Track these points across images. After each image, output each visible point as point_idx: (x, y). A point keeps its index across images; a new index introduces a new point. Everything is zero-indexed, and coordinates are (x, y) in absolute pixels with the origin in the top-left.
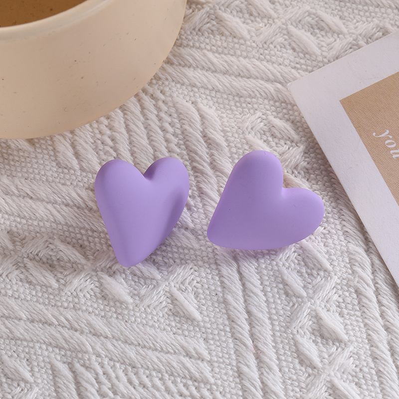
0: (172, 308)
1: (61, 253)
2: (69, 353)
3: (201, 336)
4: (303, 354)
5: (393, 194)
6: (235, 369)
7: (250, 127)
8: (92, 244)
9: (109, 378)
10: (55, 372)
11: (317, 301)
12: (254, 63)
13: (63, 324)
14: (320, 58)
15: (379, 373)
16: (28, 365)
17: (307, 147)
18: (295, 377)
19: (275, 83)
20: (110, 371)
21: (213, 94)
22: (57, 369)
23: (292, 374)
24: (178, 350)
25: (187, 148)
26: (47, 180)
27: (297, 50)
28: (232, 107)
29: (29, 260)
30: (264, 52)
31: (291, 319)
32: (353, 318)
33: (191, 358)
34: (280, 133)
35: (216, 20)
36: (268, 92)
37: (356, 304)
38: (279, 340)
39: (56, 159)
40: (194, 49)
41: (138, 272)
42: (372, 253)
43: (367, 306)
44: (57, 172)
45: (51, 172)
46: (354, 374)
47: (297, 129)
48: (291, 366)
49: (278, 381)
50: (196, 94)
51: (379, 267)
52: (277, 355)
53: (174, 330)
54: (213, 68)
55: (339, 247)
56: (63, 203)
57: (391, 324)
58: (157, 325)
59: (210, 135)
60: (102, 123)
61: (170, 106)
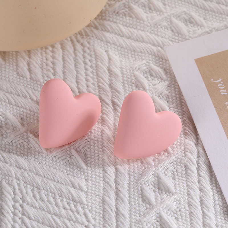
0: (69, 160)
1: (8, 120)
3: (84, 178)
4: (145, 196)
5: (218, 115)
6: (101, 198)
7: (138, 68)
8: (28, 119)
9: (21, 192)
11: (160, 168)
12: (147, 34)
14: (187, 37)
15: (191, 213)
17: (170, 84)
18: (137, 208)
19: (158, 47)
20: (24, 189)
21: (119, 48)
23: (136, 206)
25: (97, 75)
26: (9, 81)
27: (175, 31)
28: (129, 57)
30: (154, 30)
31: (142, 176)
32: (181, 181)
33: (75, 189)
34: (156, 74)
35: (128, 8)
36: (152, 51)
37: (184, 174)
38: (132, 186)
39: (17, 71)
40: (112, 23)
42: (199, 146)
43: (190, 175)
44: (16, 77)
45: (12, 77)
46: (175, 212)
47: (167, 73)
48: (137, 202)
49: (127, 209)
50: (109, 47)
51: (202, 154)
52: (129, 194)
53: (68, 172)
54: (121, 34)
55: (179, 141)
56: (16, 94)
57: (204, 187)
58: (58, 168)
59: (112, 69)
60: (49, 54)
61: (91, 51)
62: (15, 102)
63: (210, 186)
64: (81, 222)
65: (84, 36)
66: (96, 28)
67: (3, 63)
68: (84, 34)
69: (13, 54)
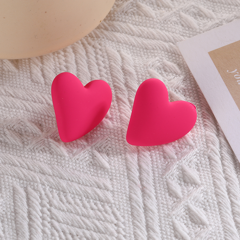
0: (92, 161)
1: (27, 128)
2: (25, 182)
3: (109, 177)
4: (172, 190)
6: (128, 196)
7: (151, 65)
8: (47, 124)
9: (48, 197)
10: (15, 192)
11: (183, 161)
12: (158, 31)
13: (23, 167)
14: (198, 31)
15: (219, 203)
17: (185, 78)
18: (165, 203)
19: (169, 43)
20: (50, 194)
21: (131, 47)
22: (16, 190)
23: (163, 201)
25: (111, 75)
26: (24, 88)
27: (185, 25)
28: (142, 55)
29: (7, 130)
30: (164, 26)
31: (166, 171)
32: (206, 172)
33: (100, 189)
34: (169, 69)
35: (136, 7)
36: (164, 47)
37: (208, 165)
38: (157, 182)
39: (31, 78)
40: (122, 23)
42: (220, 137)
43: (215, 166)
44: (31, 84)
45: (27, 84)
46: (203, 203)
47: (181, 68)
48: (164, 196)
49: (154, 204)
50: (120, 47)
51: (224, 144)
52: (155, 190)
53: (92, 174)
54: (132, 33)
55: (200, 133)
56: (32, 101)
57: (229, 176)
58: (82, 170)
59: (126, 68)
60: (61, 59)
61: (103, 52)
62: (32, 108)
63: (236, 175)
64: (110, 221)
65: (94, 38)
66: (106, 29)
67: (16, 71)
68: (94, 36)
69: (25, 62)
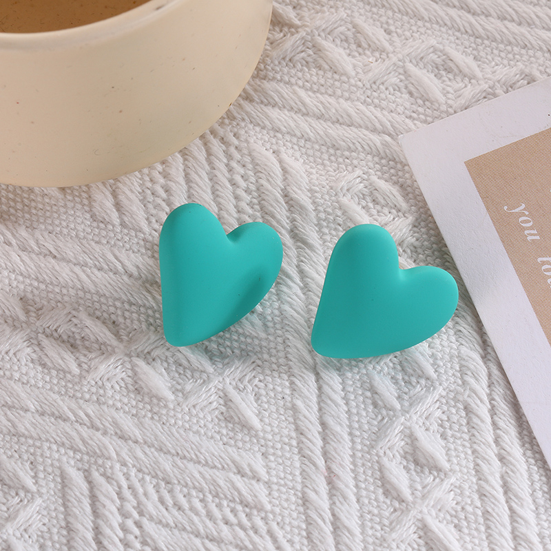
0: (224, 411)
1: (87, 330)
2: (86, 458)
3: (259, 450)
4: (389, 482)
5: (524, 287)
6: (300, 494)
7: (346, 188)
8: (128, 321)
9: (135, 494)
10: (65, 481)
11: (413, 416)
12: (358, 107)
13: (81, 421)
14: (444, 108)
15: (486, 513)
16: (32, 469)
17: (417, 219)
18: (376, 511)
19: (383, 135)
20: (138, 485)
21: (302, 142)
22: (68, 477)
23: (373, 507)
24: (228, 465)
25: (261, 209)
26: (77, 236)
27: (415, 94)
28: (325, 162)
29: (44, 337)
30: (371, 94)
31: (378, 437)
32: (459, 442)
33: (243, 476)
34: (384, 198)
35: (313, 49)
36: (373, 145)
37: (464, 424)
38: (359, 462)
39: (91, 210)
40: (281, 84)
41: (185, 362)
42: (490, 360)
43: (478, 428)
44: (91, 226)
45: (83, 226)
46: (454, 513)
47: (407, 195)
48: (373, 496)
49: (354, 514)
50: (280, 141)
51: (497, 379)
52: (355, 481)
53: (225, 439)
54: (304, 110)
55: (447, 350)
56: (96, 266)
57: (508, 453)
58: (202, 432)
59: (294, 196)
60: (155, 169)
61: (244, 154)
63: (520, 450)
66: (249, 99)
